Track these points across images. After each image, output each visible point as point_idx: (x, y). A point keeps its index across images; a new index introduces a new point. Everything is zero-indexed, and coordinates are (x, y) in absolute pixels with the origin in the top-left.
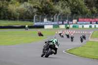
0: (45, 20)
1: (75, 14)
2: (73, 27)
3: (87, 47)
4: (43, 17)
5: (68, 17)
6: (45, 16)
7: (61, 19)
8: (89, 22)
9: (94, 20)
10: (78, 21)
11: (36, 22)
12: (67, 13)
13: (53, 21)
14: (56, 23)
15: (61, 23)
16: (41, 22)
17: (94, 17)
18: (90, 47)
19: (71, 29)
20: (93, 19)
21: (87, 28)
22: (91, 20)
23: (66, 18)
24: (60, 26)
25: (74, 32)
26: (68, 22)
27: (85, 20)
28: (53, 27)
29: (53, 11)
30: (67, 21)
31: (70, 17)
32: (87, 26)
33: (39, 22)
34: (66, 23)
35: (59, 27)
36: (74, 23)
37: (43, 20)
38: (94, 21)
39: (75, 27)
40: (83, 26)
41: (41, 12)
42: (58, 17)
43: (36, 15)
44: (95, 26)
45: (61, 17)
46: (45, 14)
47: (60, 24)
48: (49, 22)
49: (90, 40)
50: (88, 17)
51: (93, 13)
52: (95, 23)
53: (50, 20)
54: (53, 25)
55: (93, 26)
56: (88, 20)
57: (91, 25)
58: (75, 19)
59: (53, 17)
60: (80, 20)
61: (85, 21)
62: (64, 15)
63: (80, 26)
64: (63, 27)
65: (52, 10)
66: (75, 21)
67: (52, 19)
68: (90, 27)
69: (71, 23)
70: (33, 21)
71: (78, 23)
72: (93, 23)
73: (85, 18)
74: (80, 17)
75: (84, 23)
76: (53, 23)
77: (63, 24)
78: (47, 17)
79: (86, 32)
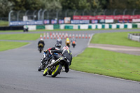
0: (25, 18)
1: (68, 10)
2: (65, 27)
3: (85, 56)
4: (23, 14)
5: (57, 14)
7: (48, 17)
8: (88, 21)
9: (94, 18)
10: (72, 19)
11: (12, 20)
12: (57, 8)
13: (36, 19)
14: (40, 22)
15: (48, 22)
16: (20, 21)
17: (95, 14)
18: (90, 57)
19: (62, 31)
20: (93, 16)
21: (84, 30)
22: (90, 18)
23: (55, 15)
24: (46, 26)
25: (67, 35)
26: (58, 21)
27: (82, 18)
28: (37, 28)
29: (36, 6)
30: (56, 19)
31: (61, 13)
32: (84, 27)
33: (16, 20)
34: (55, 22)
35: (44, 28)
36: (66, 22)
37: (22, 18)
38: (95, 20)
39: (68, 27)
40: (79, 27)
41: (20, 6)
42: (43, 13)
43: (12, 11)
44: (97, 26)
45: (48, 13)
46: (24, 10)
47: (47, 24)
48: (30, 20)
49: (90, 47)
50: (86, 14)
51: (93, 7)
52: (96, 21)
53: (32, 18)
54: (36, 25)
55: (93, 26)
56: (86, 18)
57: (90, 25)
58: (68, 16)
59: (36, 14)
60: (75, 18)
61: (82, 20)
62: (52, 11)
63: (75, 27)
64: (50, 27)
65: (35, 4)
66: (67, 19)
67: (35, 16)
68: (90, 27)
69: (63, 21)
70: (8, 20)
71: (72, 22)
72: (93, 21)
73: (82, 15)
74: (75, 13)
75: (81, 22)
76: (36, 23)
77: (50, 23)
78: (27, 14)
79: (83, 36)
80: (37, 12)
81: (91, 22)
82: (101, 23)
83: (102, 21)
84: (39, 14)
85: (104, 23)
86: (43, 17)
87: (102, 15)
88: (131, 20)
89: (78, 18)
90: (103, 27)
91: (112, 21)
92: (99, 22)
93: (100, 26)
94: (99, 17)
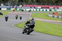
0: (2, 5)
1: (21, 2)
6: (2, 2)
7: (12, 5)
8: (30, 7)
9: (33, 6)
10: (23, 6)
13: (7, 5)
15: (12, 7)
17: (33, 4)
19: (18, 11)
22: (31, 6)
23: (15, 4)
25: (20, 13)
26: (16, 7)
27: (27, 5)
28: (7, 9)
30: (16, 6)
31: (18, 3)
34: (15, 7)
35: (10, 9)
36: (20, 7)
45: (12, 3)
48: (4, 6)
50: (29, 4)
51: (32, 1)
52: (33, 7)
53: (5, 5)
56: (29, 6)
58: (21, 5)
59: (7, 3)
60: (24, 5)
67: (6, 4)
69: (18, 7)
72: (32, 7)
73: (27, 4)
74: (24, 3)
75: (27, 7)
76: (7, 7)
77: (13, 7)
79: (27, 13)
80: (7, 2)
81: (31, 8)
82: (36, 8)
83: (36, 7)
84: (8, 3)
85: (37, 8)
86: (10, 4)
87: (36, 5)
88: (49, 7)
89: (25, 6)
90: (36, 10)
91: (40, 7)
92: (35, 8)
93: (35, 10)
94: (35, 6)
